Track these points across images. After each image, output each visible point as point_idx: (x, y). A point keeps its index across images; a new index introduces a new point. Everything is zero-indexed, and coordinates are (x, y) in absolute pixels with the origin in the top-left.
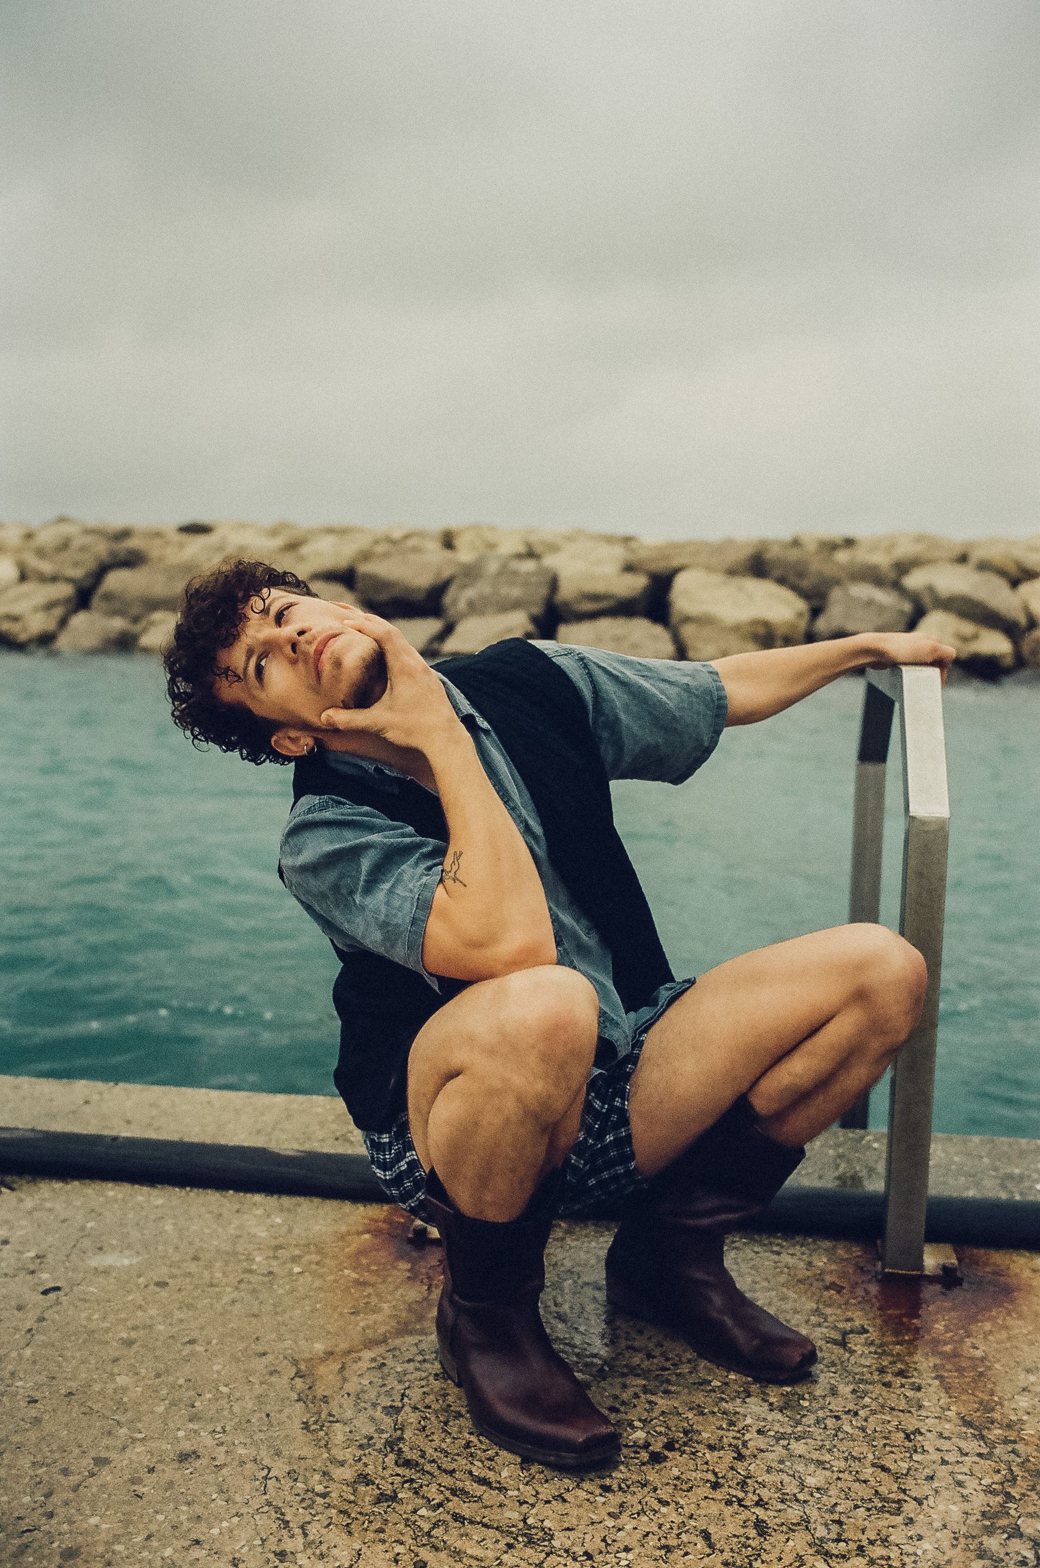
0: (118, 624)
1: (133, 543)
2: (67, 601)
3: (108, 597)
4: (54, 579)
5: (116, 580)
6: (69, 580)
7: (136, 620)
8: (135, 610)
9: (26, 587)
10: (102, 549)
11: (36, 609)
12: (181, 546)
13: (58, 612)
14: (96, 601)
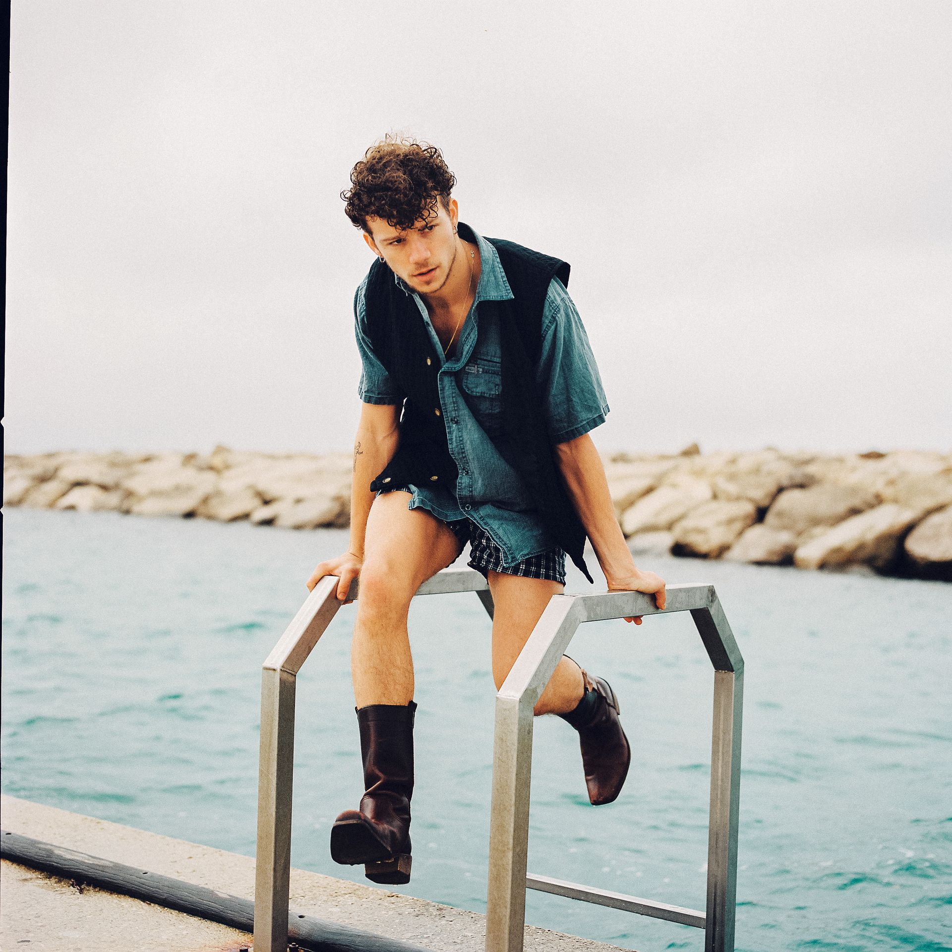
0: (784, 538)
1: (811, 469)
2: (746, 517)
3: (780, 515)
4: (738, 498)
5: (789, 500)
6: (751, 500)
7: (800, 534)
8: (800, 526)
9: (714, 505)
10: (783, 472)
11: (719, 524)
12: (854, 469)
13: (738, 526)
14: (770, 518)
